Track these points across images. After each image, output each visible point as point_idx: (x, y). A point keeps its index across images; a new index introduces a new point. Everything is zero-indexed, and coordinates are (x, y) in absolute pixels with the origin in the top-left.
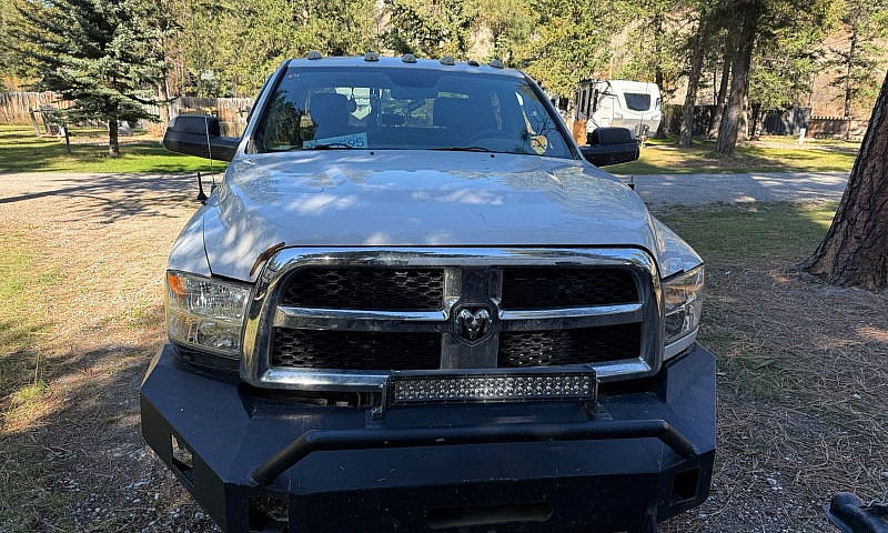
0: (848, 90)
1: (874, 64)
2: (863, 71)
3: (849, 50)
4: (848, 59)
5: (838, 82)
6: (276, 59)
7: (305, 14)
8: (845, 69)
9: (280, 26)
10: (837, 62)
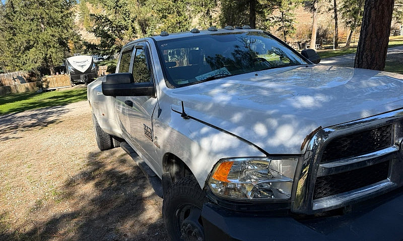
0: (284, 32)
1: (291, 20)
2: (288, 24)
3: (281, 16)
4: (282, 19)
5: (280, 28)
6: (31, 50)
7: (42, 26)
8: (281, 23)
9: (31, 33)
10: (278, 21)
